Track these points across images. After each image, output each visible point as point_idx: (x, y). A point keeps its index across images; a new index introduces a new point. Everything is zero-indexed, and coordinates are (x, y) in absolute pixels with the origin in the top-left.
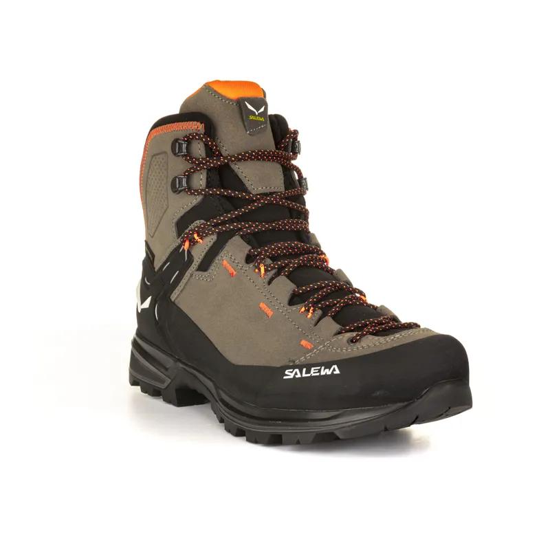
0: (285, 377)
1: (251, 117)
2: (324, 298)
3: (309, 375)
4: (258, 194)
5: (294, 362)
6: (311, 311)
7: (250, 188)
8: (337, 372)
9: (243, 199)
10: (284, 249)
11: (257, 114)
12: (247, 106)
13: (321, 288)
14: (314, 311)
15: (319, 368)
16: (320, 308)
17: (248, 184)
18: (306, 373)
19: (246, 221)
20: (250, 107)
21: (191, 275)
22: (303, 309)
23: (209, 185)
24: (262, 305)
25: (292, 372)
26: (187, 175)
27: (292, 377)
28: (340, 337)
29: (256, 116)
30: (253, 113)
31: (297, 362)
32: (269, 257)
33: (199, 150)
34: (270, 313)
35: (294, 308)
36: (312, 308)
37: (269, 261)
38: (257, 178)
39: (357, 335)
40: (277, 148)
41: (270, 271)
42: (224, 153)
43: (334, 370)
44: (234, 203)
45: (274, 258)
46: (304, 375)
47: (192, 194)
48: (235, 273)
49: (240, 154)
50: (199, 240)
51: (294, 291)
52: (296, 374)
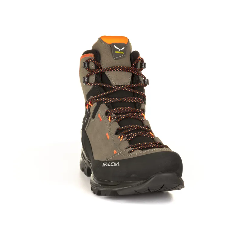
0: (103, 166)
1: (116, 52)
2: (129, 132)
3: (110, 166)
4: (115, 86)
5: (108, 159)
6: (122, 138)
7: (112, 83)
8: (119, 165)
9: (109, 87)
10: (123, 110)
11: (120, 50)
12: (114, 47)
13: (130, 128)
14: (123, 138)
15: (114, 163)
16: (126, 137)
17: (111, 81)
18: (109, 165)
19: (109, 97)
20: (116, 47)
21: (90, 120)
22: (119, 137)
23: (96, 81)
24: (107, 134)
25: (105, 164)
26: (87, 77)
27: (104, 166)
28: (127, 150)
29: (119, 51)
30: (118, 50)
31: (109, 160)
32: (114, 113)
33: (92, 66)
34: (108, 137)
35: (117, 136)
36: (122, 136)
37: (114, 115)
38: (116, 79)
39: (132, 149)
40: (132, 66)
41: (112, 119)
42: (103, 67)
43: (118, 164)
44: (105, 89)
45: (116, 114)
46: (109, 166)
47: (88, 85)
48: (102, 119)
49: (108, 68)
50: (91, 105)
51: (118, 128)
52: (106, 165)
